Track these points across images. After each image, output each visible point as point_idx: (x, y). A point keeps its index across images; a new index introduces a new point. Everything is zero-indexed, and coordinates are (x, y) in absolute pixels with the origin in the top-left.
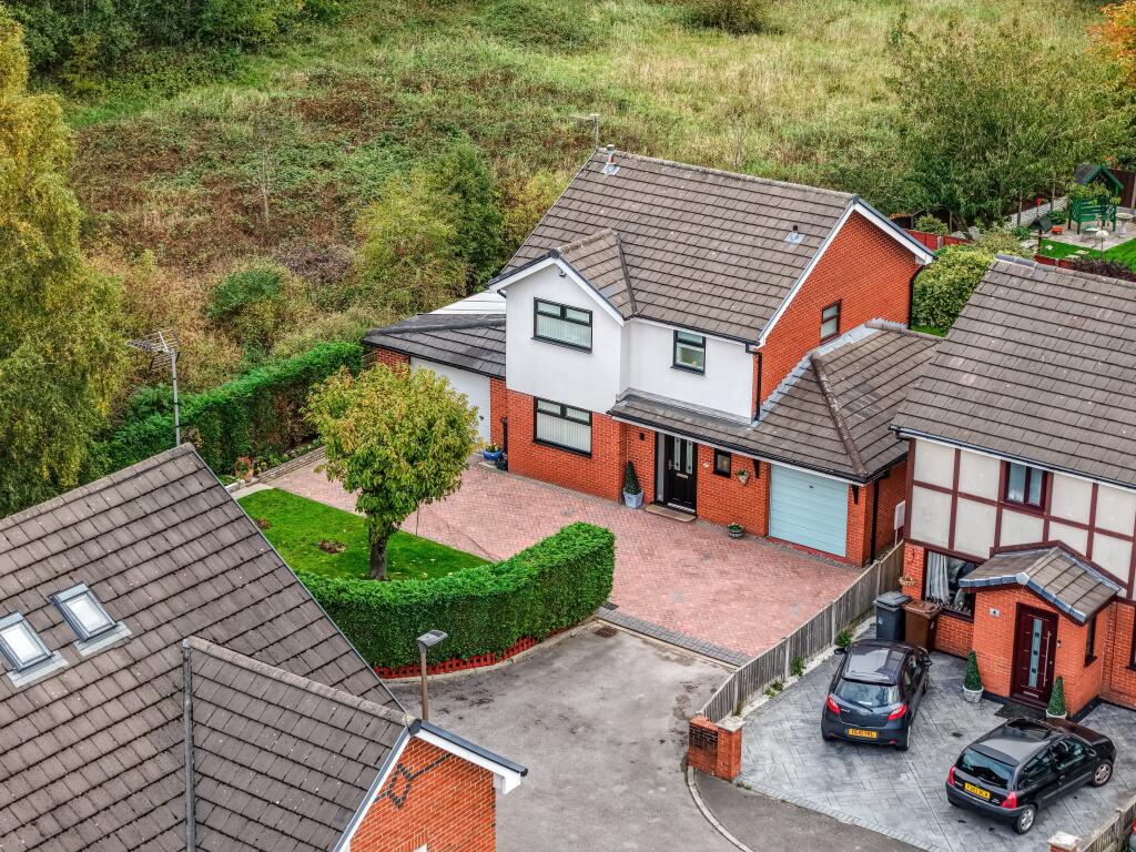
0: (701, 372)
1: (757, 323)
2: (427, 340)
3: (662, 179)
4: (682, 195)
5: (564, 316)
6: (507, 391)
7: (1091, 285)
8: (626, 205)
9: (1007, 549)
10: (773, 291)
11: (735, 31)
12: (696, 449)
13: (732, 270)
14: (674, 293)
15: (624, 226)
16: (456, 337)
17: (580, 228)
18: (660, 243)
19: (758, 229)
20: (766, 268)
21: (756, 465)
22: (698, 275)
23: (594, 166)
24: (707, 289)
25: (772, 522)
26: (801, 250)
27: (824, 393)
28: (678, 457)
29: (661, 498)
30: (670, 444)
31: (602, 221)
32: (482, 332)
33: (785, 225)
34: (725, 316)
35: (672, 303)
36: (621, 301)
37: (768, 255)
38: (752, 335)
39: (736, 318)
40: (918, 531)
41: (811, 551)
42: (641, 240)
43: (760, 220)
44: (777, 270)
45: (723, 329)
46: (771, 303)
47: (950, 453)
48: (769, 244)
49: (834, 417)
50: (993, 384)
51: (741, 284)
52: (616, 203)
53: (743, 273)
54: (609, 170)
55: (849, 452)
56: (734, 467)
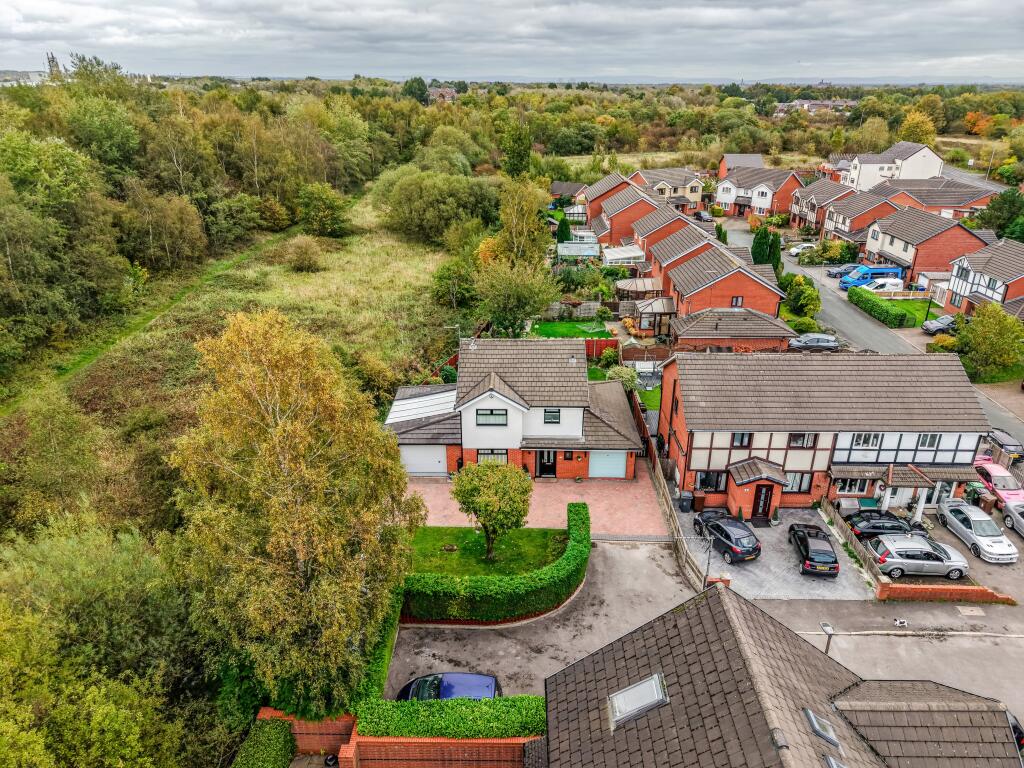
0: (558, 423)
1: (584, 398)
2: (410, 436)
3: (499, 347)
4: (512, 352)
5: (492, 414)
6: (462, 449)
7: (718, 357)
8: (491, 361)
9: (733, 464)
10: (580, 384)
11: (313, 272)
12: (555, 453)
13: (557, 379)
14: (540, 394)
15: (497, 370)
16: (422, 432)
17: (478, 374)
18: (518, 374)
19: (555, 360)
20: (570, 375)
21: (585, 453)
22: (544, 384)
23: (465, 347)
24: (552, 389)
25: (590, 472)
26: (579, 365)
27: (597, 418)
28: (546, 457)
29: (538, 474)
30: (542, 453)
31: (486, 370)
32: (433, 426)
33: (565, 356)
34: (568, 398)
35: (542, 398)
36: (522, 402)
37: (567, 370)
38: (585, 404)
39: (573, 398)
40: (693, 466)
41: (609, 479)
42: (508, 375)
43: (553, 356)
44: (575, 375)
45: (571, 404)
46: (583, 389)
47: (709, 435)
48: (564, 365)
49: (610, 427)
50: (713, 404)
51: (565, 384)
52: (486, 361)
53: (562, 379)
54: (473, 347)
55: (628, 439)
56: (575, 456)
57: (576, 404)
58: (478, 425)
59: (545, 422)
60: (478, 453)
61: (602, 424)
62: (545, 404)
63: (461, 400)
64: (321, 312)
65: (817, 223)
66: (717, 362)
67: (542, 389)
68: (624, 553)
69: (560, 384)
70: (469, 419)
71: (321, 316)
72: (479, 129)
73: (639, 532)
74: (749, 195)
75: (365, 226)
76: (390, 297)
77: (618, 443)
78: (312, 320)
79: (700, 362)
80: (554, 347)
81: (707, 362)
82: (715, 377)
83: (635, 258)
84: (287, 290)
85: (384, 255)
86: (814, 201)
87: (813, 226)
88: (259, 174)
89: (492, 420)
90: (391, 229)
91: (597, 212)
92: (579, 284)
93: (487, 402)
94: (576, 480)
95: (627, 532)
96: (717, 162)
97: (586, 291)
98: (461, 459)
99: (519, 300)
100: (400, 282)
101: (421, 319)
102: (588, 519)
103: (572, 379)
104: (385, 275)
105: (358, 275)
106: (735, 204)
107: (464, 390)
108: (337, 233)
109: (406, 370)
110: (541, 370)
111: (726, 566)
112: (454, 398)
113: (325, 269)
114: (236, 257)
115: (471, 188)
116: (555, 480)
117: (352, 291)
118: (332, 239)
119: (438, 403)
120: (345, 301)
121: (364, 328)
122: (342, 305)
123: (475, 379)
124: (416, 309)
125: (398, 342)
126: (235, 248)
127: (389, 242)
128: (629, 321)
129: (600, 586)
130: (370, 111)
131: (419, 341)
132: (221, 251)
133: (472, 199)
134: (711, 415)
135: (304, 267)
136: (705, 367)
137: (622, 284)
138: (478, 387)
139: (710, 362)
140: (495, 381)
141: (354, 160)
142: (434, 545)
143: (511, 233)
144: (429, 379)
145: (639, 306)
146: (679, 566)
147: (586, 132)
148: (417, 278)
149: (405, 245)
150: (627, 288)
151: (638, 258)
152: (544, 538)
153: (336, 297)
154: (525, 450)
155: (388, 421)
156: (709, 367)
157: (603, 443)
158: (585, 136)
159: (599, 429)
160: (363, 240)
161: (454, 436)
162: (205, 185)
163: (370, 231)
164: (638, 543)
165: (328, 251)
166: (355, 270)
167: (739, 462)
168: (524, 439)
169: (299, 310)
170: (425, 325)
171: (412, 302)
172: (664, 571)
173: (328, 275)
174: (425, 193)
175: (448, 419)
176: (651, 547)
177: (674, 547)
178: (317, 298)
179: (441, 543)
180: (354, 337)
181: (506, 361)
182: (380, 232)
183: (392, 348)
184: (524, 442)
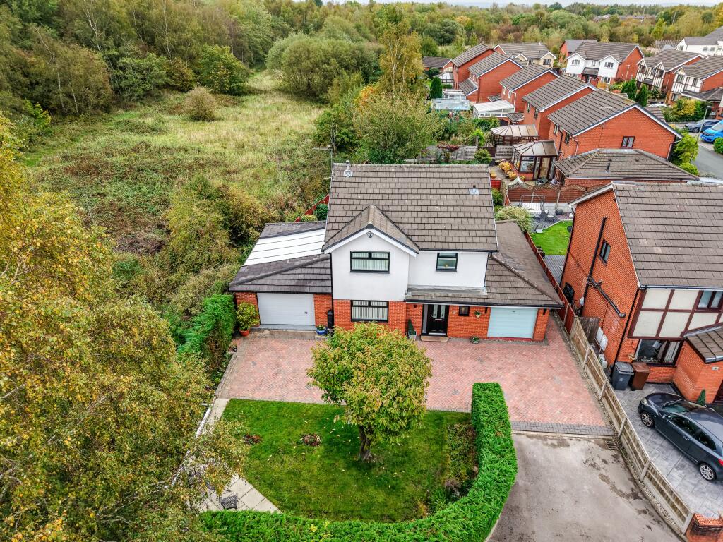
0: (455, 270)
1: (490, 240)
2: (269, 282)
3: (380, 175)
4: (396, 180)
5: (370, 258)
6: (333, 300)
7: (670, 189)
8: (370, 191)
9: (692, 331)
10: (485, 221)
11: (208, 121)
12: (447, 308)
13: (454, 215)
14: (432, 233)
15: (377, 202)
16: (285, 277)
17: (353, 208)
18: (404, 208)
19: (451, 192)
20: (471, 209)
21: (486, 308)
22: (437, 221)
23: (338, 173)
24: (449, 227)
25: (489, 330)
26: (483, 197)
27: (501, 264)
28: (435, 312)
29: (424, 331)
30: (431, 308)
31: (363, 202)
32: (299, 271)
33: (463, 186)
34: (469, 240)
35: (435, 239)
36: (409, 243)
37: (467, 203)
38: (492, 247)
39: (477, 240)
40: (638, 332)
41: (513, 339)
42: (392, 208)
43: (449, 186)
44: (477, 209)
45: (473, 247)
46: (489, 227)
47: (667, 292)
48: (463, 197)
49: (519, 276)
50: (673, 251)
51: (465, 221)
52: (364, 191)
53: (461, 215)
54: (348, 174)
55: (543, 293)
56: (472, 311)
57: (480, 247)
58: (352, 271)
59: (438, 270)
60: (352, 305)
61: (507, 273)
62: (439, 246)
63: (330, 241)
64: (207, 153)
65: (663, 87)
66: (670, 195)
67: (435, 227)
68: (551, 454)
69: (458, 221)
70: (341, 264)
71: (205, 156)
72: (361, 23)
73: (565, 420)
74: (596, 67)
75: (262, 88)
76: (273, 142)
77: (529, 297)
78: (195, 159)
79: (647, 194)
80: (449, 175)
81: (656, 195)
82: (670, 215)
83: (504, 110)
84: (179, 135)
85: (275, 110)
86: (662, 68)
87: (660, 90)
88: (168, 39)
89: (370, 265)
90: (283, 91)
91: (465, 77)
92: (453, 132)
93: (364, 243)
94: (471, 339)
95: (548, 419)
96: (558, 48)
97: (460, 139)
98: (332, 310)
99: (399, 137)
100: (285, 130)
101: (302, 160)
102: (505, 410)
103: (474, 215)
104: (273, 124)
105: (248, 124)
106: (583, 75)
107: (336, 226)
108: (235, 92)
109: (281, 208)
110: (434, 203)
111: (705, 484)
112: (323, 238)
113: (219, 119)
114: (143, 110)
115: (354, 52)
116: (446, 339)
117: (240, 136)
118: (230, 96)
119: (306, 244)
120: (232, 144)
121: (246, 168)
122: (229, 147)
123: (349, 213)
124: (298, 152)
125: (277, 181)
126: (143, 101)
127: (281, 100)
128: (506, 165)
129: (526, 514)
130: (275, 7)
131: (298, 180)
132: (130, 103)
133: (354, 61)
134: (672, 266)
135: (201, 116)
136: (654, 201)
137: (498, 131)
138: (353, 224)
139: (661, 195)
140: (375, 216)
141: (258, 40)
142: (289, 434)
143: (390, 80)
144: (302, 217)
145: (518, 149)
146: (633, 480)
147: (448, 27)
148: (302, 127)
149: (295, 102)
150: (503, 134)
151: (508, 110)
152: (438, 425)
153: (224, 142)
154: (410, 303)
155: (247, 263)
156: (660, 201)
157: (509, 297)
158: (447, 31)
159: (504, 279)
160: (258, 98)
161: (323, 284)
162: (118, 45)
163: (265, 92)
164: (566, 437)
165: (225, 106)
166: (247, 120)
167: (701, 329)
168: (409, 290)
169: (186, 151)
170: (305, 166)
171: (294, 147)
172: (614, 488)
173: (221, 123)
174: (311, 55)
175: (317, 262)
176: (584, 444)
177: (617, 445)
178: (207, 142)
179: (299, 432)
180: (235, 175)
181: (389, 191)
182: (274, 94)
183: (271, 187)
184: (410, 294)
